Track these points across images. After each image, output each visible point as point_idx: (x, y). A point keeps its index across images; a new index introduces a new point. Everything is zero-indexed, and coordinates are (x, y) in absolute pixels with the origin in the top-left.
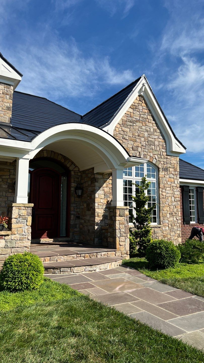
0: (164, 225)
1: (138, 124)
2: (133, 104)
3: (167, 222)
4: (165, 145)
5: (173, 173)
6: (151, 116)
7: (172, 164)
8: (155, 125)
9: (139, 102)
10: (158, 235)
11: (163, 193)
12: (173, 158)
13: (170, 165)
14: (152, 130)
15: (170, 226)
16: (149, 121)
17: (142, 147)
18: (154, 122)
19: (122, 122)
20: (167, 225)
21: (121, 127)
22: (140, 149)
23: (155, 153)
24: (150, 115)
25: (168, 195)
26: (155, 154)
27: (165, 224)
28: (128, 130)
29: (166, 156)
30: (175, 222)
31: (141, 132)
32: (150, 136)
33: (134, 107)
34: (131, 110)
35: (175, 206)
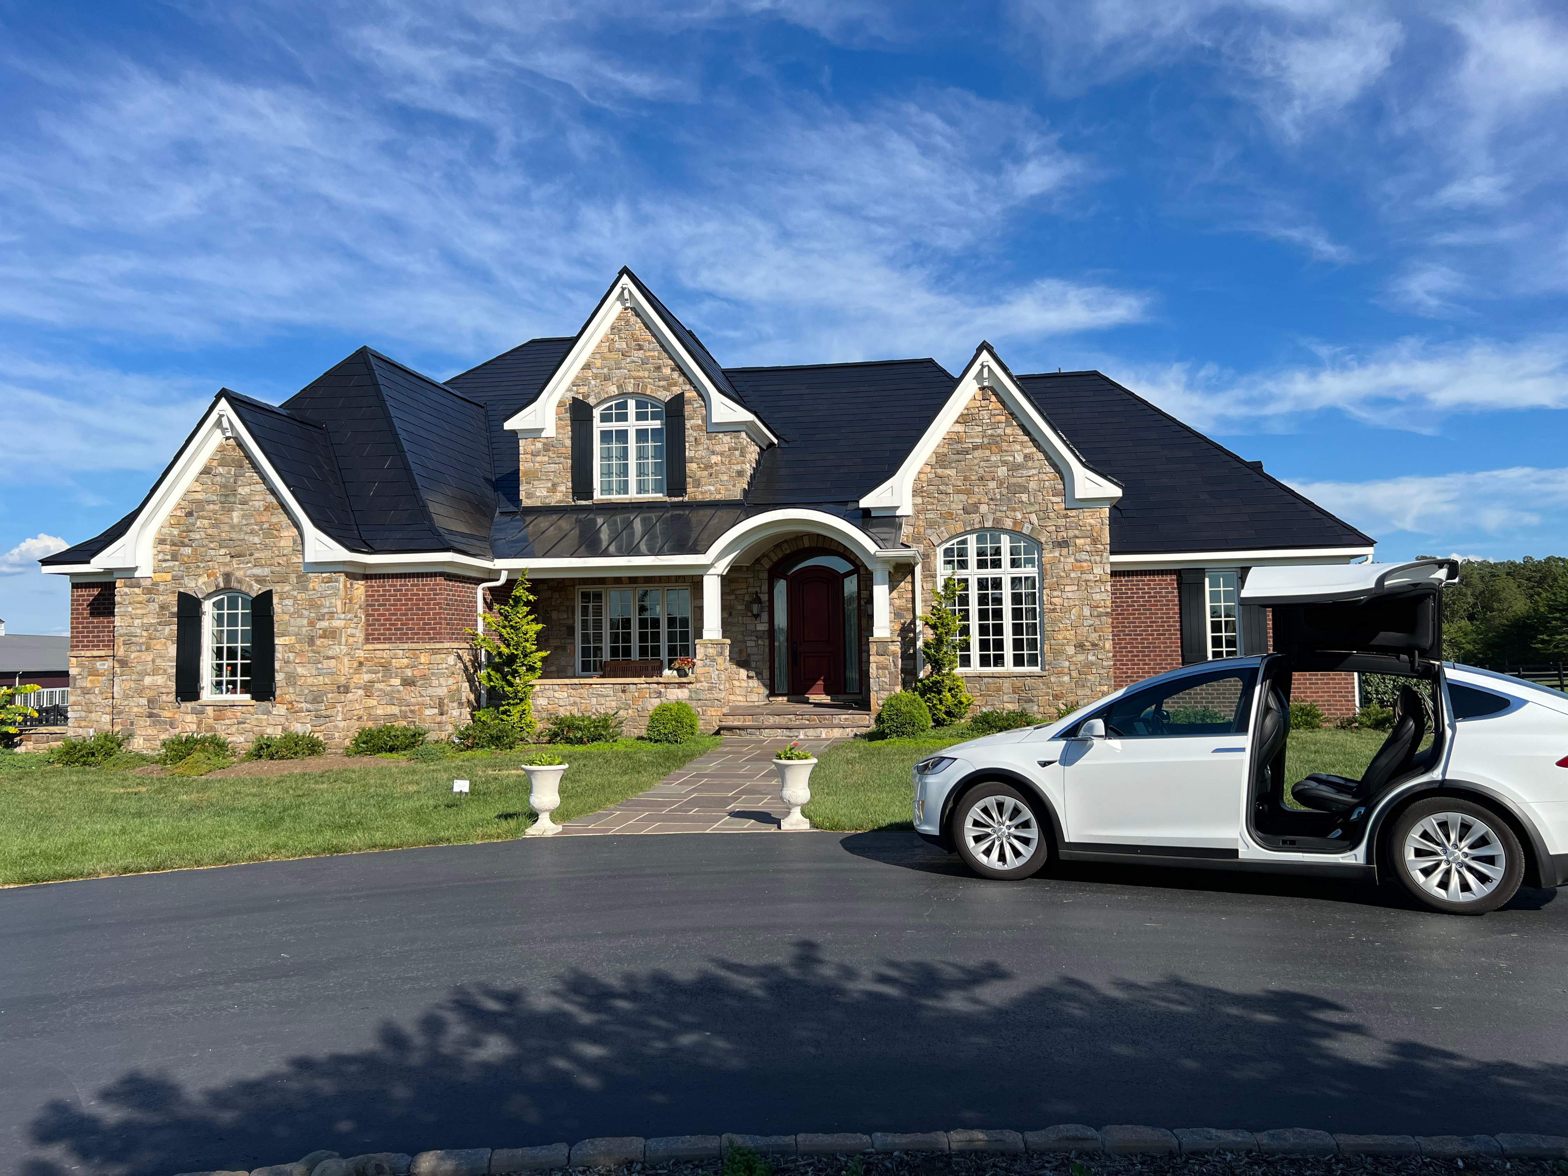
0: (1056, 672)
1: (977, 454)
2: (966, 411)
3: (1067, 664)
4: (1061, 487)
5: (1088, 549)
6: (1018, 428)
7: (1083, 528)
8: (1031, 443)
9: (983, 402)
10: (1035, 692)
11: (1053, 600)
12: (1088, 514)
13: (1077, 532)
14: (1019, 459)
15: (1074, 674)
16: (1011, 440)
17: (991, 502)
18: (1026, 438)
19: (934, 460)
20: (1066, 670)
21: (933, 471)
22: (984, 508)
23: (1032, 509)
24: (1015, 423)
25: (1069, 602)
26: (1028, 511)
27: (1060, 669)
28: (951, 472)
29: (1065, 512)
30: (1093, 664)
31: (986, 469)
32: (1014, 474)
33: (964, 419)
34: (960, 428)
35: (1093, 627)
